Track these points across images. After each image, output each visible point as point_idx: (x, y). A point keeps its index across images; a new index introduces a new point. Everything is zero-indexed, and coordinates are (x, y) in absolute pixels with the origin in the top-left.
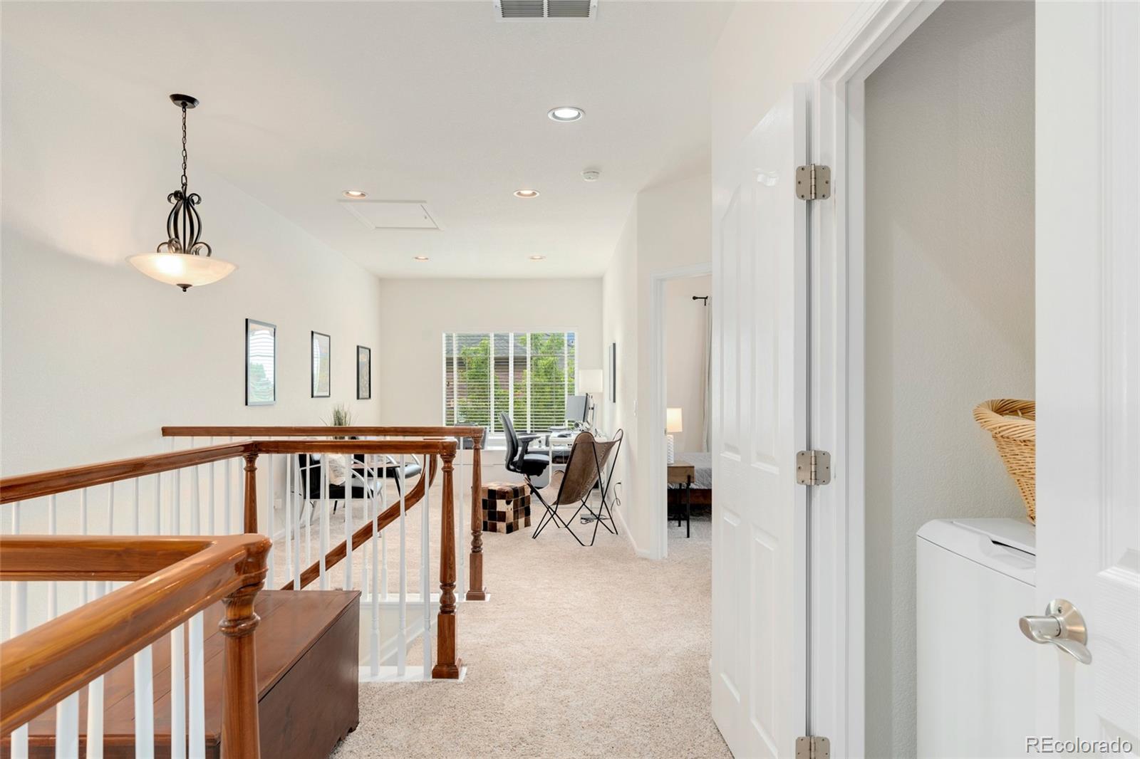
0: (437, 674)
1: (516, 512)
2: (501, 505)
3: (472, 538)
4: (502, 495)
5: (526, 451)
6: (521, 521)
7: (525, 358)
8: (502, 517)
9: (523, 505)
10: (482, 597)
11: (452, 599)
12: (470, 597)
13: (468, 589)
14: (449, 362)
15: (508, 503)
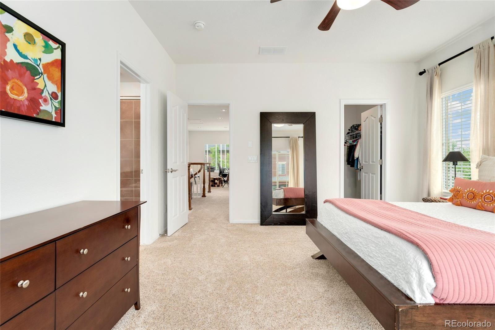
0: (203, 196)
1: (219, 183)
2: (216, 181)
3: (209, 182)
4: (216, 179)
5: (224, 172)
6: (221, 185)
7: (225, 150)
8: (216, 183)
9: (221, 181)
10: (211, 192)
11: (205, 186)
12: (208, 192)
13: (208, 191)
14: (206, 151)
15: (218, 181)
